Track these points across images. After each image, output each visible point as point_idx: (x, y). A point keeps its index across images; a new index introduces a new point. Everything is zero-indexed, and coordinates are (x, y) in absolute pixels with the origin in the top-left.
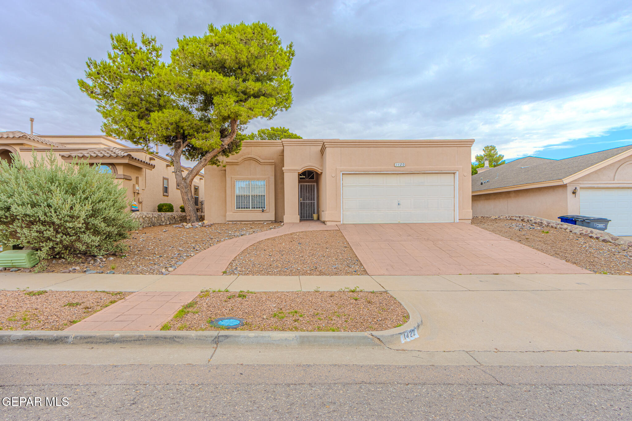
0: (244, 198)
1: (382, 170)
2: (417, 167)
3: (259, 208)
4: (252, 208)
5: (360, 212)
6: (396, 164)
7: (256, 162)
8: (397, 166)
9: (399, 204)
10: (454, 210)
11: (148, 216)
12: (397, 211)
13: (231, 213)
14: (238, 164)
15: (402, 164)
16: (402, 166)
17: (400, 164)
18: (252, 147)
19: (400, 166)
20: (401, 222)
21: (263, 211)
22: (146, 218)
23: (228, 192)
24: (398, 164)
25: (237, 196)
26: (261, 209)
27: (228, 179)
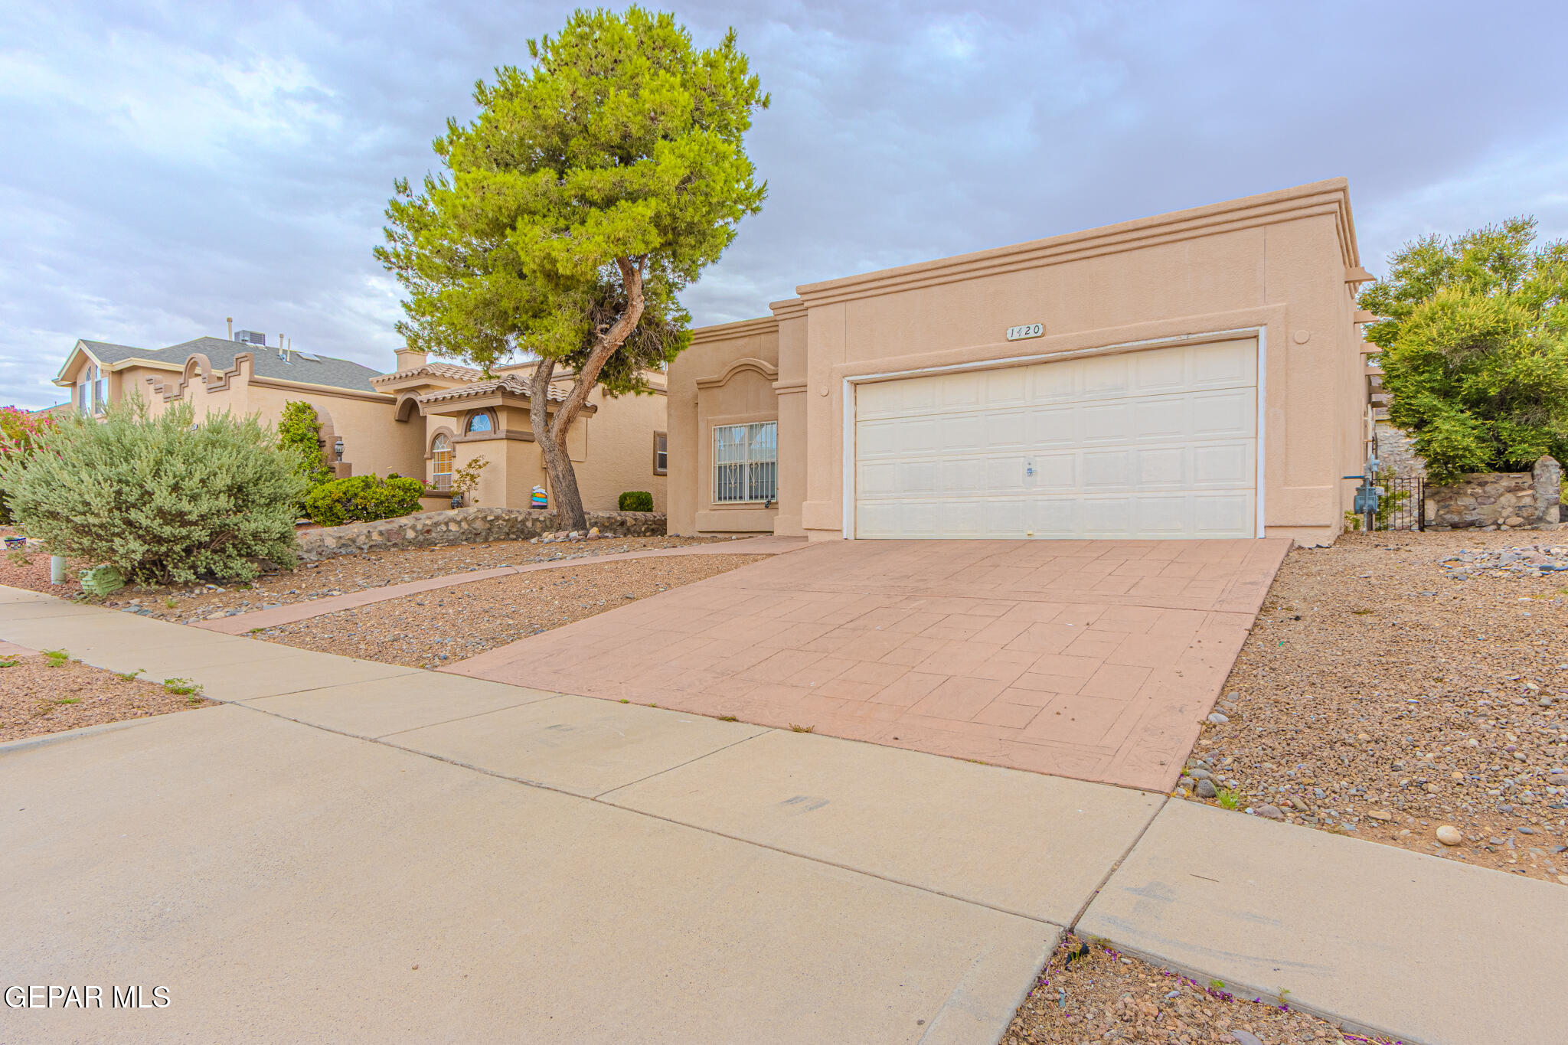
0: (731, 471)
1: (965, 358)
2: (1087, 332)
3: (762, 497)
4: (751, 498)
5: (905, 501)
6: (1009, 332)
7: (760, 376)
8: (1016, 336)
9: (1030, 472)
10: (1256, 489)
11: (507, 518)
12: (1022, 498)
13: (708, 511)
14: (721, 384)
15: (1032, 327)
16: (1032, 334)
17: (1024, 330)
18: (763, 336)
19: (1023, 336)
20: (1038, 535)
21: (767, 507)
22: (500, 522)
23: (702, 458)
24: (1016, 329)
25: (720, 468)
26: (765, 501)
27: (702, 425)
